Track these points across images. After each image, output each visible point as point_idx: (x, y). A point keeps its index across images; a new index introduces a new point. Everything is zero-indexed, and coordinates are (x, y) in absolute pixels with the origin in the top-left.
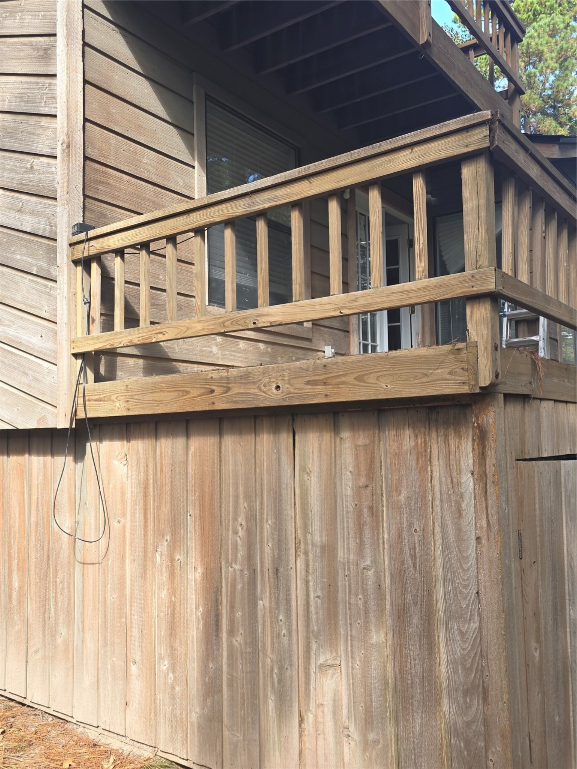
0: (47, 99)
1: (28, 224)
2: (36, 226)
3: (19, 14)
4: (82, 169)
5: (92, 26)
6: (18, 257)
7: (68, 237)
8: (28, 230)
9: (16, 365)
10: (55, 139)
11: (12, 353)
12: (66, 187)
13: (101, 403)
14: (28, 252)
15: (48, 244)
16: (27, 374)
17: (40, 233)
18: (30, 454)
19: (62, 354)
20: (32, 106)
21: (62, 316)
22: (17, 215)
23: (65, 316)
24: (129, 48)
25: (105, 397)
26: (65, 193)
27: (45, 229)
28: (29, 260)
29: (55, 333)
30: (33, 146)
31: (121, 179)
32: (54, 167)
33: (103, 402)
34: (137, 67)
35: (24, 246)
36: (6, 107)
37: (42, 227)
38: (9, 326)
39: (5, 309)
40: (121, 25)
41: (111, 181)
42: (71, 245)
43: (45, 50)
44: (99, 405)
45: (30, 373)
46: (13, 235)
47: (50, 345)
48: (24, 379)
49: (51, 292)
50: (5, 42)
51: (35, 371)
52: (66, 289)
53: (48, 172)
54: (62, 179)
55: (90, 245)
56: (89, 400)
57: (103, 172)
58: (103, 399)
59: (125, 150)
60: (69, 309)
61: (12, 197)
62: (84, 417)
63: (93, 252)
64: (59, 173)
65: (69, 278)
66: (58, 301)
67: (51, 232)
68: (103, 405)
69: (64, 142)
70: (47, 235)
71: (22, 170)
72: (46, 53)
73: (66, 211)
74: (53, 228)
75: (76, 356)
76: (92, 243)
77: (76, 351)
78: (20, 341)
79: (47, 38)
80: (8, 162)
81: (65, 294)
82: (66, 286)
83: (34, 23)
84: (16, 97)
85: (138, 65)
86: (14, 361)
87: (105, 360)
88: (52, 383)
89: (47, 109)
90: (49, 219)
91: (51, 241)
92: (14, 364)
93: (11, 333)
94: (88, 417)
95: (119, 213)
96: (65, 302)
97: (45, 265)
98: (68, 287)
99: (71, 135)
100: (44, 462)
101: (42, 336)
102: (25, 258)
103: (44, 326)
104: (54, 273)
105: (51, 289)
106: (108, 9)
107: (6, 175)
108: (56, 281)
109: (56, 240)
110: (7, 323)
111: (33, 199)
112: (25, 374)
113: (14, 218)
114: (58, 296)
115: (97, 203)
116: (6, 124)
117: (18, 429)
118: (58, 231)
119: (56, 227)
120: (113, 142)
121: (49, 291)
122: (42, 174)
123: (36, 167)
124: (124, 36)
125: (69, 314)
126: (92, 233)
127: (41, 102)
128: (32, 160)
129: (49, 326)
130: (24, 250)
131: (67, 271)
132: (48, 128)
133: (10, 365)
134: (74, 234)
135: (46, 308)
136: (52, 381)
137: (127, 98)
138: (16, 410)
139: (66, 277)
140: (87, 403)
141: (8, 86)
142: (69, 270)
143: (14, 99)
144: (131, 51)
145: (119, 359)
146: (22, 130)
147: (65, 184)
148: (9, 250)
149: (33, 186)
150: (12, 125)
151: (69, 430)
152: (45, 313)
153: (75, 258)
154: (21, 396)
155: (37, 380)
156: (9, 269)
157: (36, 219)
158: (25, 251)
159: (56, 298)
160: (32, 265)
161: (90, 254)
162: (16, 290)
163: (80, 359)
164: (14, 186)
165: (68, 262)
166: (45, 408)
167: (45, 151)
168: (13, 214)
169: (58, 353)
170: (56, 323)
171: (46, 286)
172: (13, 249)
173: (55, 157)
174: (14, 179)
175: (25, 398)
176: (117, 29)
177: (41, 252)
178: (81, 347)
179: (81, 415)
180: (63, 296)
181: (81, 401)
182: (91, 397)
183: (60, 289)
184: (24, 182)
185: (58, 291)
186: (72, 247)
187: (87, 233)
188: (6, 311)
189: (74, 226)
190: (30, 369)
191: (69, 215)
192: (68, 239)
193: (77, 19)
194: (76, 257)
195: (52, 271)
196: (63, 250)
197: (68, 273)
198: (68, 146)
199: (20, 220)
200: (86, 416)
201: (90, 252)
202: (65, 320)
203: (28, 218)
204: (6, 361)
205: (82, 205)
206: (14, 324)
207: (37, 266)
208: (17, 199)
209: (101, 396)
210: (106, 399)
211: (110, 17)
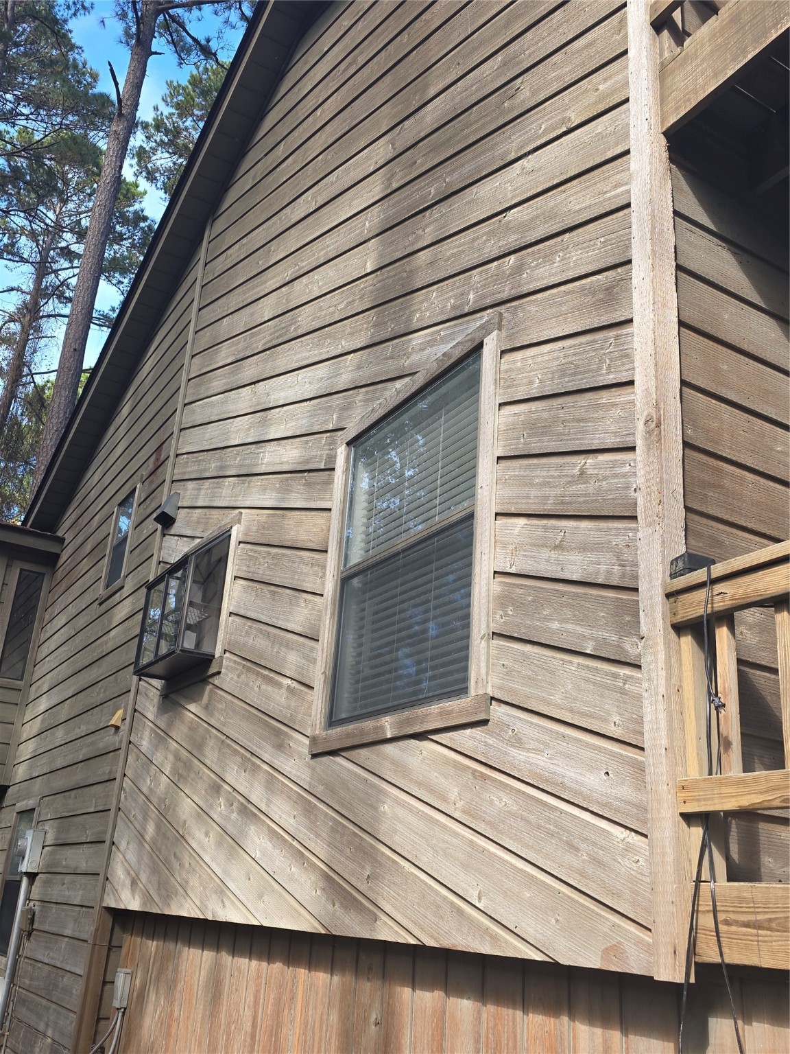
0: (612, 361)
1: (575, 568)
2: (591, 569)
3: (561, 254)
4: (681, 461)
5: (687, 240)
6: (556, 625)
7: (664, 581)
8: (575, 577)
9: (552, 827)
10: (631, 418)
11: (545, 804)
12: (656, 493)
13: (761, 932)
14: (574, 615)
15: (617, 598)
16: (577, 849)
17: (600, 581)
18: (572, 1017)
19: (659, 813)
20: (582, 379)
21: (655, 733)
22: (554, 555)
23: (663, 733)
24: (744, 271)
25: (770, 920)
26: (655, 503)
27: (609, 573)
28: (579, 629)
29: (640, 768)
30: (583, 439)
31: (742, 479)
32: (628, 465)
33: (769, 933)
34: (757, 299)
35: (567, 605)
36: (535, 391)
37: (604, 568)
38: (537, 751)
39: (529, 719)
40: (729, 237)
41: (727, 483)
42: (668, 596)
43: (607, 289)
44: (756, 938)
45: (583, 846)
46: (546, 589)
47: (625, 791)
48: (569, 858)
49: (627, 686)
50: (536, 300)
51: (594, 844)
52: (662, 681)
53: (615, 476)
54: (648, 480)
55: (716, 593)
56: (727, 923)
57: (713, 468)
58: (766, 925)
59: (746, 430)
60: (670, 720)
61: (544, 527)
62: (719, 960)
63: (720, 604)
64: (641, 472)
65: (668, 658)
66: (646, 703)
67: (623, 576)
68: (766, 939)
69: (652, 418)
70: (615, 581)
71: (563, 481)
72: (610, 294)
73: (657, 536)
74: (628, 568)
75: (689, 818)
76: (719, 588)
77: (691, 808)
78: (560, 780)
79: (611, 272)
80: (538, 473)
81: (662, 690)
82: (663, 674)
83: (589, 257)
84: (553, 372)
85: (757, 296)
86: (549, 820)
87: (737, 828)
88: (633, 872)
89: (612, 376)
90: (618, 555)
91: (622, 592)
92: (548, 826)
93: (542, 764)
94: (727, 961)
95: (743, 539)
96: (662, 706)
97: (613, 638)
98: (666, 677)
99: (662, 406)
100: (605, 1041)
101: (607, 773)
102: (570, 626)
103: (611, 754)
104: (631, 649)
105: (626, 679)
106: (709, 216)
107: (534, 492)
108: (639, 667)
109: (636, 590)
110: (533, 745)
111: (585, 524)
112: (573, 848)
113: (548, 561)
114: (645, 695)
115: (705, 521)
116: (535, 416)
117: (557, 963)
118: (642, 572)
119: (636, 566)
120: (726, 417)
121: (621, 685)
122: (603, 480)
123: (590, 472)
124: (734, 254)
125: (671, 729)
126: (718, 570)
127: (600, 368)
128: (583, 461)
129: (625, 753)
130: (568, 613)
131: (664, 644)
132: (614, 405)
133: (539, 827)
134: (673, 576)
135: (617, 719)
136: (635, 868)
137: (745, 347)
138: (553, 921)
139: (661, 656)
140: (722, 927)
141: (539, 360)
142: (667, 643)
143: (550, 376)
144: (745, 274)
145: (763, 826)
146: (563, 419)
147: (655, 488)
148: (537, 615)
149: (586, 502)
150: (545, 415)
151: (685, 987)
152: (612, 727)
153: (679, 618)
154: (563, 893)
155: (600, 864)
156: (536, 647)
157: (592, 557)
158: (570, 615)
159: (638, 698)
160: (584, 637)
161: (716, 609)
162: (552, 685)
163: (697, 826)
164: (549, 508)
165: (664, 629)
166: (619, 926)
167: (611, 441)
168: (545, 553)
169: (649, 809)
170: (642, 749)
171: (616, 676)
172: (545, 613)
173: (633, 449)
174: (548, 497)
175: (573, 899)
176: (724, 245)
177: (602, 614)
178: (705, 800)
179: (709, 954)
180: (657, 694)
181: (706, 921)
182: (733, 917)
183: (649, 680)
184: (568, 499)
185: (645, 685)
186: (672, 600)
187: (709, 570)
188: (531, 723)
189: (676, 559)
190: (585, 840)
191: (663, 542)
192: (664, 585)
193: (666, 230)
194: (683, 617)
195: (628, 647)
196: (653, 607)
197: (665, 648)
198: (658, 425)
199: (558, 561)
200: (723, 960)
201: (715, 605)
202: (664, 742)
203: (575, 557)
204: (532, 818)
205: (683, 524)
206: (547, 746)
207: (596, 639)
208: (555, 528)
209: (759, 917)
210: (773, 925)
211: (712, 227)
